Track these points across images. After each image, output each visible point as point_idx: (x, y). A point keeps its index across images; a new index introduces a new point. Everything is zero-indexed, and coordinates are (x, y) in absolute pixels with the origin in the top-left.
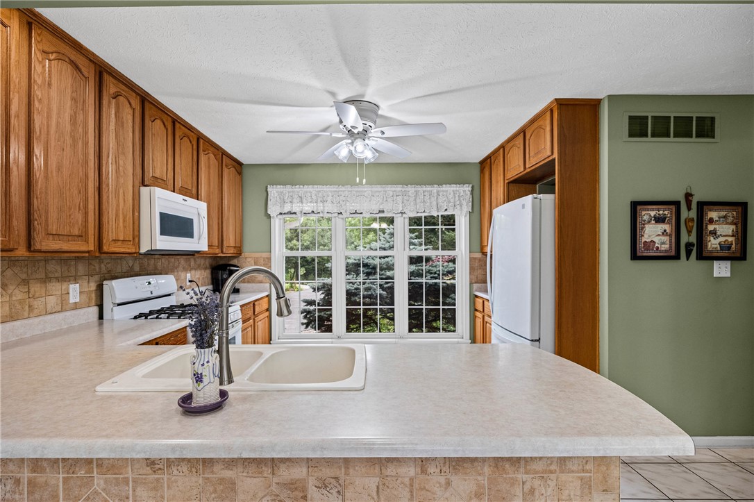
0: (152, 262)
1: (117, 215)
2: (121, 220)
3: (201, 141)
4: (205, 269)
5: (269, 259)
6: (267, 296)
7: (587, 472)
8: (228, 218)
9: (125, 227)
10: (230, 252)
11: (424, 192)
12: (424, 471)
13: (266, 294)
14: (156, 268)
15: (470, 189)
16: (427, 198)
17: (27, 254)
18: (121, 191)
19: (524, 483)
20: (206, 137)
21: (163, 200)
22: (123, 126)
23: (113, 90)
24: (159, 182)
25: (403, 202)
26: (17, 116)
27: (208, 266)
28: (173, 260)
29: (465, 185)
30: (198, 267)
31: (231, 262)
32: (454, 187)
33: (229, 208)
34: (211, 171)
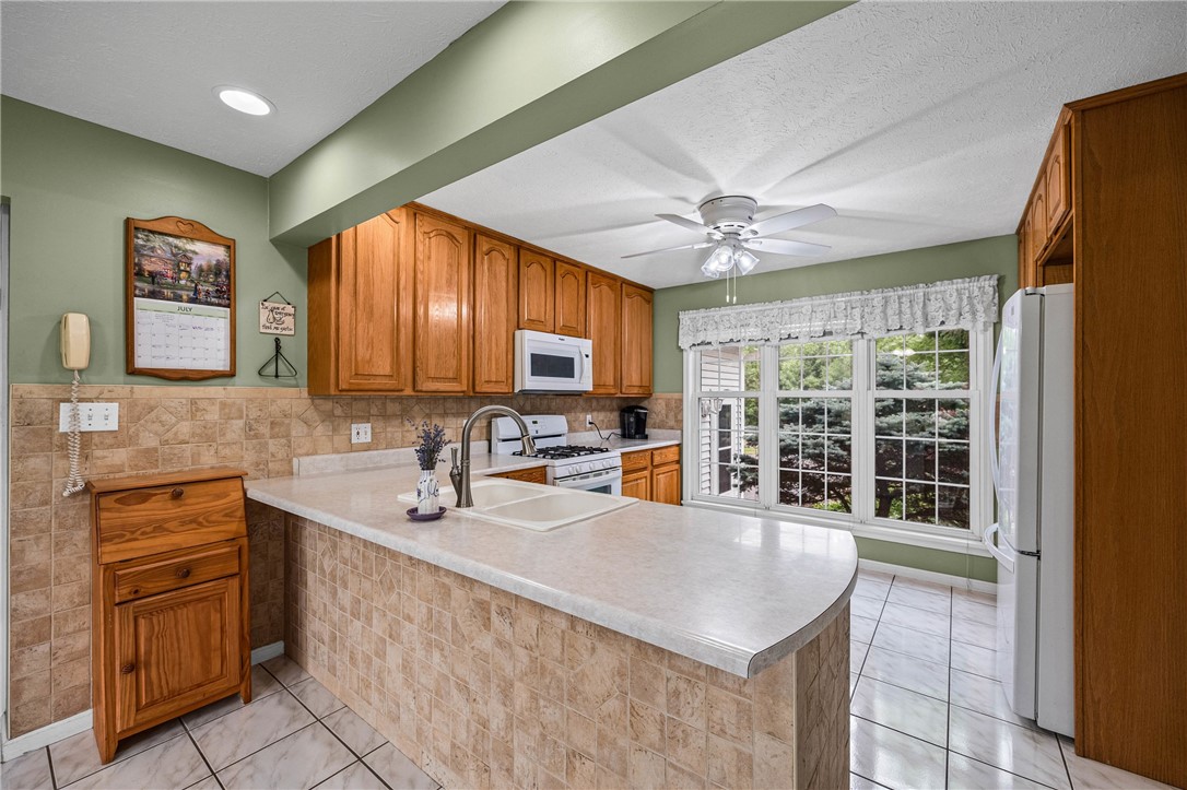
0: (545, 402)
1: (490, 359)
2: (494, 362)
3: (590, 274)
4: (612, 410)
5: (681, 400)
6: (678, 445)
7: (745, 696)
8: (630, 354)
9: (497, 369)
10: (635, 392)
11: (899, 298)
12: (573, 628)
13: (677, 442)
14: (550, 408)
15: (994, 282)
16: (905, 307)
17: (413, 393)
18: (494, 337)
19: (668, 680)
20: (596, 269)
21: (534, 342)
22: (496, 277)
23: (485, 248)
24: (536, 325)
25: (862, 317)
26: (405, 288)
27: (615, 406)
28: (570, 400)
29: (982, 278)
30: (603, 409)
31: (642, 405)
32: (959, 284)
33: (631, 342)
34: (605, 304)
